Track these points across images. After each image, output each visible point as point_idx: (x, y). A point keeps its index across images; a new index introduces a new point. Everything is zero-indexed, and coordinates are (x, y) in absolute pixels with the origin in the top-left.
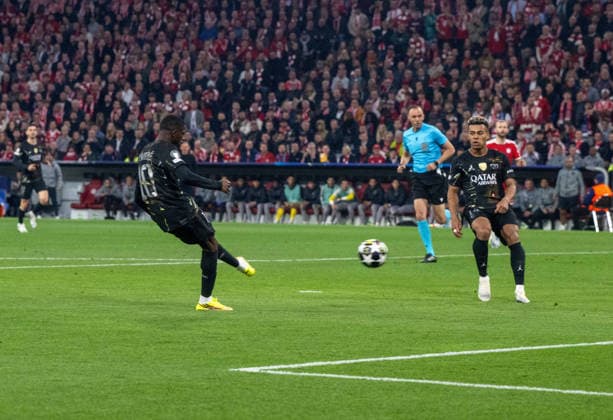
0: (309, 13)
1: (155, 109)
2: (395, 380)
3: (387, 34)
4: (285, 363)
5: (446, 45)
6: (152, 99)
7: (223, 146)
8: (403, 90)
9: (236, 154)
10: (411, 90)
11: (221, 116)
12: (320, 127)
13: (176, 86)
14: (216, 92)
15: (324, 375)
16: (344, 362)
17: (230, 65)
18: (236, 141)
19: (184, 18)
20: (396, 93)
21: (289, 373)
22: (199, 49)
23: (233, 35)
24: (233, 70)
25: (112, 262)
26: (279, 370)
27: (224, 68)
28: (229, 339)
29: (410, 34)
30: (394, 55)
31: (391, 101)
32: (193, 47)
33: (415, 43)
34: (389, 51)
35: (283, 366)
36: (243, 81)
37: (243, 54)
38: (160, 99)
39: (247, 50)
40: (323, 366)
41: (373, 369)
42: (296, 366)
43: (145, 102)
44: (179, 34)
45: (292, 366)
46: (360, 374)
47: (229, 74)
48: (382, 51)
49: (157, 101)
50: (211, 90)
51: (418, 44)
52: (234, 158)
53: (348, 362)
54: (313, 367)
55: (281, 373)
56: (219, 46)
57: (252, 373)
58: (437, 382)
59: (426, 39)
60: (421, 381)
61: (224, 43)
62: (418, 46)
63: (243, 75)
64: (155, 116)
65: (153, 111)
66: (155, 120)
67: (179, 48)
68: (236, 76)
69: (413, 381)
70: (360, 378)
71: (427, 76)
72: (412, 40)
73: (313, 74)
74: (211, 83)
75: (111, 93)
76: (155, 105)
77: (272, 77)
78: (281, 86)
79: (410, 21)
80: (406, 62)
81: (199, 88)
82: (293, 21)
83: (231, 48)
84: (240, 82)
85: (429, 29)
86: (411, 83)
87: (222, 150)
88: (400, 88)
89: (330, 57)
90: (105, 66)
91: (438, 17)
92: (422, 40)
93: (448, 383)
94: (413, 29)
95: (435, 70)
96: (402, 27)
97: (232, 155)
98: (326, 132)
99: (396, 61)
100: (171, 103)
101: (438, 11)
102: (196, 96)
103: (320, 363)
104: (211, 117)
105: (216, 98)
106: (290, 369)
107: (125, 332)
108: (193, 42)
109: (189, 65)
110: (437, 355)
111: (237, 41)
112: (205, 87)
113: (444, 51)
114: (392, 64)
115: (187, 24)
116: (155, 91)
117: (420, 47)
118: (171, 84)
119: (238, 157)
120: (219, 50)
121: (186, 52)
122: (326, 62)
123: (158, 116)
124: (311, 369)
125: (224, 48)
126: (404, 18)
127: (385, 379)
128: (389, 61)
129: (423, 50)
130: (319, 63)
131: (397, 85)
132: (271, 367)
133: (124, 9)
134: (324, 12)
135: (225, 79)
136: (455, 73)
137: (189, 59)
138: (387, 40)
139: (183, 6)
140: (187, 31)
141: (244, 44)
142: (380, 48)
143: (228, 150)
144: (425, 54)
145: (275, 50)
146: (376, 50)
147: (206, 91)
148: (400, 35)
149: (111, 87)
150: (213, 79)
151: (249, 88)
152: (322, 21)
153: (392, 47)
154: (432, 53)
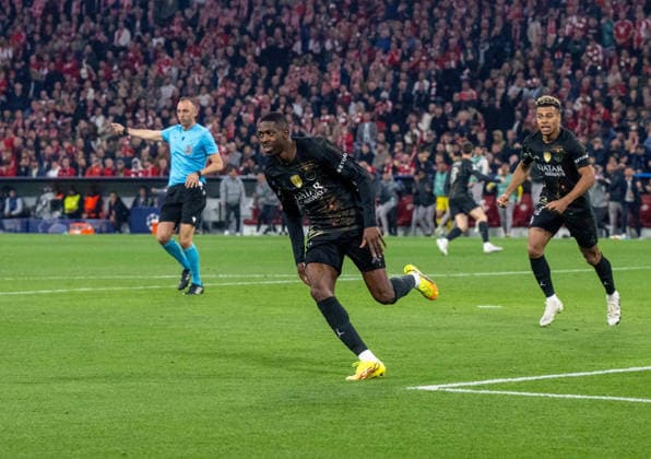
0: (485, 22)
1: (328, 122)
2: (579, 397)
3: (564, 42)
4: (465, 380)
5: (624, 52)
6: (324, 111)
7: (398, 159)
8: (580, 99)
9: (410, 166)
10: (589, 99)
11: (395, 128)
12: (496, 138)
13: (348, 97)
14: (390, 104)
15: (504, 393)
16: (525, 379)
17: (403, 75)
18: (410, 154)
19: (355, 28)
20: (574, 102)
21: (469, 391)
22: (371, 60)
23: (405, 45)
24: (406, 80)
25: (285, 279)
26: (458, 387)
27: (397, 80)
28: (406, 356)
29: (587, 41)
30: (571, 63)
31: (569, 111)
32: (365, 58)
33: (592, 51)
34: (565, 60)
35: (463, 384)
36: (417, 92)
37: (417, 64)
38: (333, 112)
39: (421, 60)
40: (503, 383)
41: (555, 386)
42: (476, 383)
43: (318, 114)
44: (351, 45)
45: (471, 384)
46: (541, 391)
47: (403, 85)
48: (559, 59)
49: (329, 113)
50: (384, 101)
51: (595, 52)
52: (408, 171)
53: (529, 378)
54: (493, 385)
55: (460, 390)
56: (393, 57)
57: (431, 392)
58: (622, 399)
59: (604, 46)
60: (604, 398)
61: (397, 53)
62: (595, 53)
63: (417, 86)
64: (328, 128)
65: (325, 124)
66: (328, 133)
67: (350, 60)
68: (410, 86)
69: (596, 397)
70: (542, 395)
71: (606, 84)
72: (589, 47)
73: (488, 83)
74: (385, 94)
75: (282, 106)
76: (327, 117)
77: (446, 88)
78: (456, 96)
79: (586, 29)
80: (583, 70)
81: (372, 100)
82: (467, 30)
83: (405, 58)
84: (413, 92)
85: (607, 37)
86: (589, 92)
87: (396, 163)
88: (578, 96)
89: (506, 65)
90: (275, 79)
91: (615, 24)
92: (599, 47)
93: (632, 400)
94: (590, 36)
95: (614, 78)
96: (578, 35)
97: (407, 167)
98: (503, 143)
99: (574, 69)
100: (344, 114)
101: (616, 17)
102: (369, 108)
103: (500, 380)
104: (384, 128)
105: (389, 110)
106: (469, 387)
107: (300, 350)
108: (365, 52)
109: (362, 77)
110: (621, 370)
111: (411, 51)
112: (378, 98)
113: (623, 58)
114: (569, 72)
115: (358, 35)
116: (327, 103)
117: (597, 55)
118: (344, 97)
119: (413, 170)
120: (392, 61)
121: (358, 64)
122: (502, 71)
123: (331, 129)
124: (491, 387)
125: (397, 58)
126: (581, 26)
127: (568, 396)
128: (566, 70)
129: (601, 57)
130: (494, 73)
131: (575, 94)
132: (450, 385)
133: (295, 20)
134: (498, 19)
135: (398, 90)
136: (634, 80)
137: (361, 69)
138: (564, 48)
139: (354, 17)
140: (359, 41)
141: (417, 53)
142: (556, 56)
143: (402, 162)
144: (604, 62)
145: (449, 59)
146: (553, 58)
147: (379, 103)
148: (576, 43)
149: (283, 100)
150: (387, 90)
151: (423, 98)
152: (497, 29)
153: (568, 55)
154: (611, 60)
